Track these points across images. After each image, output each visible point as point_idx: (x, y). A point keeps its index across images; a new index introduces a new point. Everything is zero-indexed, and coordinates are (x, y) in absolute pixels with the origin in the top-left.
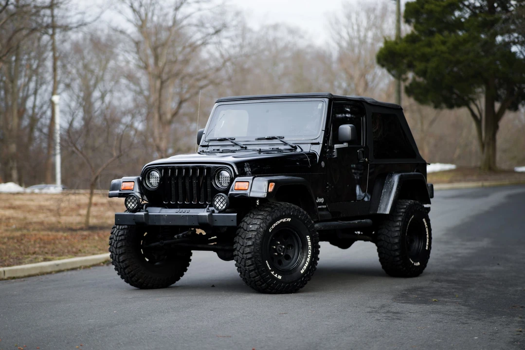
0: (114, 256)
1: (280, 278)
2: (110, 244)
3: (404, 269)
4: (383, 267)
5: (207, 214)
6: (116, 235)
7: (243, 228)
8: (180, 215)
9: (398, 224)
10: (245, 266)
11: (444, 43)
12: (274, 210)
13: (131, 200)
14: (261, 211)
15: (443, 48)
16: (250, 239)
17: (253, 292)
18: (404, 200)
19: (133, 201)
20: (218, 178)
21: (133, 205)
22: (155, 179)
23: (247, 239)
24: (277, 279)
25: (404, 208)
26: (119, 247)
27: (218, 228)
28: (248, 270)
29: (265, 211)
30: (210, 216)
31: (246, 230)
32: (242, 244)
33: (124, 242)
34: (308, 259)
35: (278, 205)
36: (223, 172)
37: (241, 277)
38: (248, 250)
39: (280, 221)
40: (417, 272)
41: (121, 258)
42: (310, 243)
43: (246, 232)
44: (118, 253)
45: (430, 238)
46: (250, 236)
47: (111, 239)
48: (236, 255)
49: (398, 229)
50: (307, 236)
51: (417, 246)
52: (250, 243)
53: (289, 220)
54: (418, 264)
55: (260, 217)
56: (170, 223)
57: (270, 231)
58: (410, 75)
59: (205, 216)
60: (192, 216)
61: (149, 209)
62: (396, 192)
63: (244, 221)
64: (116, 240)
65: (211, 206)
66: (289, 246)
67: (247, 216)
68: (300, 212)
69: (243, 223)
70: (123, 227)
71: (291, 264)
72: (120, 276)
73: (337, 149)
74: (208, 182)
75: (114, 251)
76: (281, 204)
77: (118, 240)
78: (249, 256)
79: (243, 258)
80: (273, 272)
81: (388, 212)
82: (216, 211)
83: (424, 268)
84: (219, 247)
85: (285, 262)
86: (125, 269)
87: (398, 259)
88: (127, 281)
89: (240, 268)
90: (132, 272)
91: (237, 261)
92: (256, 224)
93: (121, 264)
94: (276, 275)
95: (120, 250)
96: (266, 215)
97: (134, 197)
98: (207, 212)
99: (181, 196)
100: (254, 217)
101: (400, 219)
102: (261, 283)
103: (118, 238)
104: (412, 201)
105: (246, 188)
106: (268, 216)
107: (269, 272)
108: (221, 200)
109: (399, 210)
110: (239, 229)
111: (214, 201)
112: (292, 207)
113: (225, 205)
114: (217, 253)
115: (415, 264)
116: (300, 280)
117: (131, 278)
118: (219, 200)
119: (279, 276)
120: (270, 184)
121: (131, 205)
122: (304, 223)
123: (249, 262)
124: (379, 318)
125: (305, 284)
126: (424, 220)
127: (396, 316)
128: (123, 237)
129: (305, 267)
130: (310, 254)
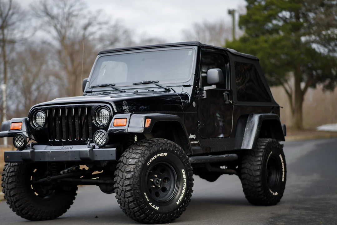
0: (6, 190)
1: (158, 209)
2: (2, 180)
3: (265, 198)
5: (88, 149)
6: (8, 171)
7: (122, 162)
8: (63, 151)
9: (259, 158)
10: (124, 198)
12: (151, 145)
13: (18, 139)
14: (139, 146)
16: (129, 172)
19: (20, 139)
20: (99, 116)
21: (20, 143)
22: (41, 120)
23: (126, 172)
24: (154, 210)
26: (10, 183)
27: (99, 162)
28: (127, 202)
30: (91, 151)
31: (125, 164)
32: (121, 177)
33: (14, 178)
34: (183, 192)
36: (102, 110)
37: (121, 208)
38: (127, 182)
39: (157, 155)
40: (275, 201)
41: (12, 193)
43: (126, 165)
44: (9, 188)
45: (285, 172)
46: (130, 170)
47: (3, 175)
48: (116, 188)
49: (259, 163)
50: (182, 170)
52: (129, 176)
53: (166, 154)
54: (277, 193)
55: (138, 151)
56: (54, 159)
57: (148, 165)
59: (87, 151)
60: (75, 152)
61: (35, 147)
63: (123, 156)
64: (8, 177)
65: (92, 142)
66: (166, 179)
67: (127, 151)
68: (176, 147)
69: (123, 157)
70: (14, 164)
71: (167, 196)
72: (12, 209)
73: (206, 90)
74: (89, 120)
75: (6, 187)
76: (158, 140)
77: (9, 176)
78: (129, 188)
79: (123, 190)
80: (151, 203)
81: (250, 148)
82: (97, 147)
83: (281, 198)
84: (101, 181)
85: (162, 194)
86: (15, 202)
87: (260, 189)
88: (18, 214)
89: (120, 199)
90: (22, 206)
91: (117, 193)
92: (135, 158)
93: (12, 198)
94: (154, 207)
95: (11, 185)
96: (144, 149)
97: (22, 135)
98: (88, 147)
99: (64, 134)
100: (133, 152)
101: (261, 154)
102: (140, 214)
103: (9, 174)
104: (271, 139)
105: (125, 124)
106: (146, 151)
107: (147, 204)
108: (101, 136)
109: (259, 147)
110: (119, 164)
111: (95, 137)
112: (168, 143)
113: (105, 140)
114: (100, 187)
115: (274, 194)
116: (176, 211)
117: (21, 211)
118: (99, 136)
119: (156, 207)
120: (147, 120)
121: (19, 143)
122: (180, 158)
123: (128, 194)
125: (181, 214)
126: (280, 156)
128: (13, 174)
129: (180, 199)
130: (185, 186)
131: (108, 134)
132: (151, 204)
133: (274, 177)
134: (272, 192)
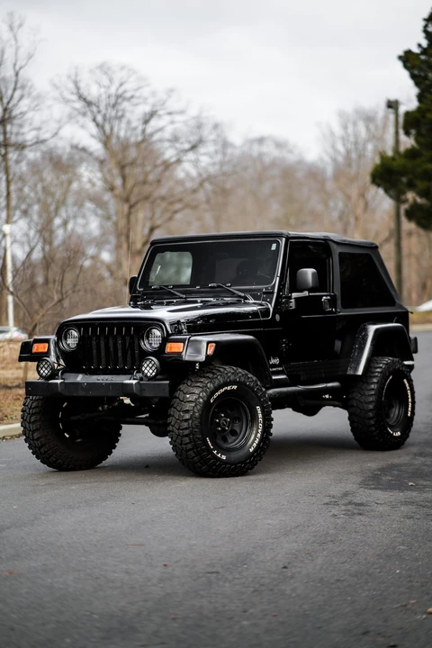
0: (27, 432)
1: (225, 458)
2: (22, 418)
3: (382, 440)
4: (356, 439)
5: (134, 382)
6: (29, 407)
7: (178, 398)
8: (102, 383)
9: (373, 386)
10: (181, 444)
12: (216, 376)
13: (44, 366)
14: (201, 377)
16: (187, 411)
17: (193, 476)
18: (380, 358)
19: (46, 366)
20: (148, 338)
21: (46, 372)
22: (72, 341)
23: (183, 411)
24: (220, 459)
25: (380, 368)
26: (33, 422)
27: (148, 399)
28: (185, 449)
29: (204, 377)
30: (138, 384)
31: (182, 401)
32: (177, 418)
33: (38, 417)
34: (259, 435)
35: (222, 370)
36: (153, 330)
37: (178, 458)
38: (185, 425)
39: (224, 389)
40: (397, 444)
41: (36, 435)
42: (260, 416)
44: (31, 429)
45: (413, 403)
46: (187, 408)
47: (23, 411)
48: (170, 431)
49: (373, 392)
50: (257, 407)
51: (397, 412)
52: (187, 416)
53: (235, 387)
54: (399, 434)
55: (199, 384)
56: (90, 394)
57: (212, 401)
58: (410, 196)
59: (132, 384)
60: (116, 384)
61: (66, 375)
62: (370, 348)
63: (180, 389)
64: (30, 414)
65: (139, 372)
66: (234, 419)
67: (184, 384)
68: (249, 378)
69: (179, 392)
70: (37, 398)
71: (237, 441)
73: (296, 299)
74: (136, 342)
75: (27, 427)
76: (225, 369)
78: (187, 432)
79: (179, 435)
82: (145, 379)
83: (406, 439)
84: (152, 421)
85: (230, 439)
86: (40, 448)
88: (43, 462)
89: (176, 446)
90: (49, 452)
91: (172, 438)
92: (194, 393)
93: (36, 442)
94: (219, 455)
95: (34, 426)
96: (206, 382)
97: (48, 361)
98: (133, 379)
99: (103, 360)
100: (193, 385)
101: (375, 380)
102: (201, 465)
103: (31, 411)
104: (390, 358)
105: (182, 350)
106: (209, 384)
107: (210, 451)
108: (150, 365)
109: (373, 370)
110: (175, 400)
111: (142, 366)
112: (238, 372)
113: (155, 371)
114: (150, 428)
115: (394, 434)
116: (249, 461)
118: (148, 365)
119: (223, 456)
120: (210, 345)
121: (44, 371)
122: (254, 391)
123: (187, 440)
124: (336, 513)
125: (255, 465)
126: (405, 381)
127: (359, 510)
128: (37, 410)
129: (255, 445)
130: (261, 428)
131: (160, 362)
132: (215, 452)
134: (392, 432)
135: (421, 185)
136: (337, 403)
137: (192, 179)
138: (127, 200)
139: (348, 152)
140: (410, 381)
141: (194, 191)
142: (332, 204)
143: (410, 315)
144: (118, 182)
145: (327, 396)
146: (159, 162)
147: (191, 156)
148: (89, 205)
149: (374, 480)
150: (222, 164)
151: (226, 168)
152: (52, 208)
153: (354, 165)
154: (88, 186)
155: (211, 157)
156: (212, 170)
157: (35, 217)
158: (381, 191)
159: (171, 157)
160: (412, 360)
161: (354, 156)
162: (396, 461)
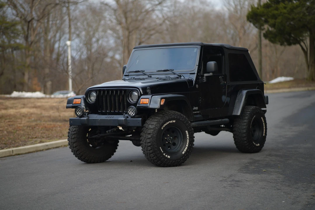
0: (70, 143)
1: (169, 157)
2: (68, 136)
3: (250, 148)
4: (237, 147)
5: (123, 119)
6: (71, 131)
7: (145, 127)
8: (108, 119)
9: (245, 121)
10: (147, 150)
11: (285, 8)
12: (164, 116)
13: (79, 110)
14: (157, 116)
15: (285, 11)
17: (154, 166)
18: (249, 106)
20: (131, 96)
22: (93, 97)
23: (148, 134)
24: (167, 158)
25: (249, 111)
26: (73, 138)
27: (131, 127)
28: (149, 153)
29: (159, 116)
30: (125, 120)
31: (147, 129)
32: (145, 137)
33: (76, 135)
34: (187, 145)
35: (167, 112)
36: (133, 92)
37: (146, 157)
39: (168, 122)
40: (258, 150)
41: (74, 145)
42: (188, 135)
43: (148, 129)
44: (72, 142)
45: (266, 129)
46: (150, 132)
47: (68, 133)
48: (141, 144)
49: (245, 124)
50: (186, 131)
52: (150, 136)
53: (174, 121)
55: (155, 120)
56: (102, 124)
57: (162, 129)
58: (266, 26)
59: (122, 120)
60: (115, 120)
61: (90, 115)
62: (244, 102)
64: (71, 134)
65: (126, 113)
66: (175, 137)
67: (148, 120)
68: (181, 116)
69: (145, 124)
70: (75, 126)
71: (176, 148)
72: (75, 155)
73: (206, 77)
74: (125, 99)
75: (70, 141)
76: (169, 112)
77: (72, 134)
78: (149, 144)
79: (146, 146)
80: (165, 154)
81: (239, 114)
82: (129, 117)
83: (262, 147)
84: (133, 138)
85: (173, 147)
86: (77, 151)
87: (246, 142)
88: (79, 159)
89: (145, 151)
90: (81, 154)
91: (142, 147)
92: (153, 125)
93: (74, 148)
94: (166, 156)
95: (74, 140)
96: (159, 119)
97: (81, 108)
98: (124, 117)
99: (109, 108)
100: (152, 121)
101: (246, 118)
102: (157, 161)
103: (72, 133)
104: (254, 107)
105: (148, 103)
106: (161, 120)
107: (162, 154)
110: (143, 128)
111: (128, 111)
112: (176, 113)
113: (134, 113)
114: (132, 142)
115: (256, 145)
116: (182, 158)
117: (81, 157)
118: (131, 110)
119: (168, 156)
120: (162, 100)
121: (79, 113)
122: (184, 123)
123: (149, 148)
124: (225, 186)
125: (186, 160)
126: (262, 118)
127: (237, 184)
128: (75, 132)
129: (185, 150)
130: (188, 142)
131: (137, 109)
133: (257, 134)
134: (255, 144)
135: (272, 21)
136: (227, 129)
137: (160, 19)
138: (128, 29)
139: (236, 6)
140: (264, 118)
141: (161, 25)
142: (228, 31)
143: (264, 85)
144: (124, 20)
145: (223, 126)
146: (143, 10)
147: (159, 7)
148: (109, 32)
149: (245, 169)
150: (174, 12)
151: (176, 14)
152: (91, 33)
153: (239, 12)
154: (109, 22)
155: (169, 8)
156: (169, 14)
157: (83, 38)
158: (252, 25)
159: (149, 8)
160: (266, 107)
161: (239, 7)
162: (257, 158)
